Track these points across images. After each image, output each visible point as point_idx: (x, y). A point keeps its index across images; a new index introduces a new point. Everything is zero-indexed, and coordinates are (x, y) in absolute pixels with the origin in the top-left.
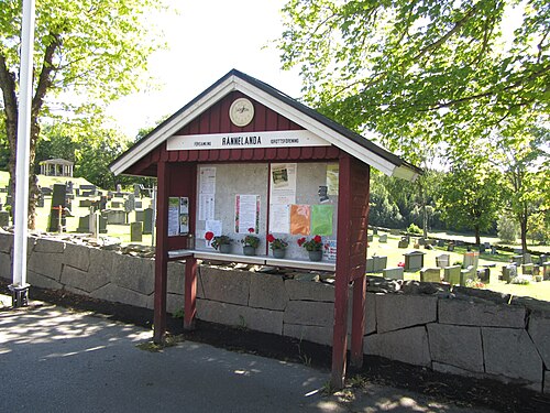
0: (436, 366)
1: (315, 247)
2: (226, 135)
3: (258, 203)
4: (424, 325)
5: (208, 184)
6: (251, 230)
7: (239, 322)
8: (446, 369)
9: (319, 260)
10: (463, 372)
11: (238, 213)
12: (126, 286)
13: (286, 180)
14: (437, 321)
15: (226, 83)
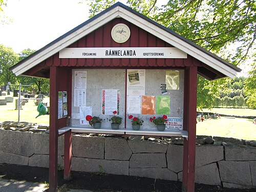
0: (225, 185)
1: (160, 122)
2: (108, 49)
3: (118, 95)
4: (217, 162)
5: (81, 83)
6: (115, 112)
7: (98, 170)
8: (231, 186)
9: (163, 130)
10: (240, 186)
11: (104, 102)
12: (10, 151)
13: (138, 80)
14: (224, 159)
15: (113, 11)
